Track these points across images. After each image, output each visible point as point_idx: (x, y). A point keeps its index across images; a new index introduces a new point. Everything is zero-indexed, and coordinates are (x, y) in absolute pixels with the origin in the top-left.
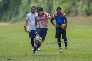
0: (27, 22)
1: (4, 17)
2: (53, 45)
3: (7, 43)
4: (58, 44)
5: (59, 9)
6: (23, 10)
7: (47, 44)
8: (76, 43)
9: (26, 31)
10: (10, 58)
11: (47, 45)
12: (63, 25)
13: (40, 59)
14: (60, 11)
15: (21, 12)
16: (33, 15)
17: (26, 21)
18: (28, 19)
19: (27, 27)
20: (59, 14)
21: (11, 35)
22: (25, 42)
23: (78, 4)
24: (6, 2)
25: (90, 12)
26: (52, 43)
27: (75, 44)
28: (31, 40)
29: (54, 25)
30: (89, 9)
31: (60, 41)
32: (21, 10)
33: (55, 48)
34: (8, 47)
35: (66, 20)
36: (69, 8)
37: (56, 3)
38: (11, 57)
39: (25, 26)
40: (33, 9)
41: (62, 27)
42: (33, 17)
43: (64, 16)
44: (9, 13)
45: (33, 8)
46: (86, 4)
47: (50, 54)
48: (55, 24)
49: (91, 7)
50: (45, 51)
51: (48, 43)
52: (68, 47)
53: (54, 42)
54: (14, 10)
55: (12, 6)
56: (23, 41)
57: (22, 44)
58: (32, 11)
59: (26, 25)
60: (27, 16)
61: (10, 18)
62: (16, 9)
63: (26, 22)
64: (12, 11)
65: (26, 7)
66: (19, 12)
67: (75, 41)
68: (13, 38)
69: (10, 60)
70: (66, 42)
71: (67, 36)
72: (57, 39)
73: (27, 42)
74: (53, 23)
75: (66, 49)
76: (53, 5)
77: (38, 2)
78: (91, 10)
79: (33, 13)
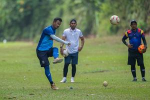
1: (25, 34)
2: (94, 74)
3: (29, 70)
7: (86, 73)
8: (126, 72)
10: (33, 93)
11: (85, 75)
13: (76, 94)
16: (73, 31)
17: (63, 39)
20: (135, 30)
23: (131, 18)
24: (29, 13)
25: (147, 29)
27: (126, 74)
30: (146, 24)
33: (97, 79)
34: (30, 77)
37: (98, 16)
38: (35, 91)
40: (73, 24)
42: (73, 35)
44: (32, 28)
45: (73, 22)
46: (142, 18)
47: (89, 88)
49: (148, 22)
50: (83, 83)
51: (87, 71)
53: (96, 70)
54: (39, 25)
55: (36, 18)
62: (42, 23)
64: (36, 26)
69: (33, 95)
73: (58, 70)
74: (125, 43)
76: (94, 18)
77: (73, 14)
78: (148, 26)
79: (73, 28)
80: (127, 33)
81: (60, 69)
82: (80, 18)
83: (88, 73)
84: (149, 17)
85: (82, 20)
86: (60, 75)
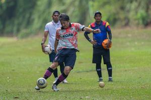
0: (46, 36)
1: (8, 29)
2: (88, 74)
3: (13, 70)
4: (96, 72)
5: (98, 15)
6: (39, 17)
8: (126, 71)
9: (44, 51)
10: (17, 96)
11: (78, 74)
12: (105, 41)
13: (68, 97)
14: (99, 18)
15: (36, 21)
16: (56, 25)
18: (48, 32)
19: (45, 44)
21: (20, 58)
22: (42, 69)
24: (12, 4)
26: (87, 72)
27: (125, 73)
29: (90, 41)
30: (148, 15)
31: (100, 68)
32: (35, 16)
33: (92, 79)
34: (15, 78)
36: (115, 14)
37: (93, 6)
38: (20, 94)
39: (43, 42)
41: (104, 45)
43: (106, 26)
44: (16, 22)
45: (56, 14)
46: (143, 8)
47: (83, 89)
48: (92, 40)
49: (150, 12)
50: (76, 84)
51: (81, 70)
52: (113, 78)
53: (91, 69)
54: (24, 17)
55: (21, 10)
56: (39, 67)
57: (38, 72)
58: (53, 19)
59: (45, 41)
61: (18, 30)
62: (27, 15)
63: (44, 37)
64: (21, 19)
65: (44, 12)
66: (33, 20)
67: (125, 68)
68: (24, 63)
69: (18, 99)
71: (112, 59)
72: (95, 64)
75: (110, 80)
76: (88, 9)
77: (64, 4)
79: (56, 21)
80: (91, 26)
82: (72, 9)
83: (82, 72)
85: (74, 11)
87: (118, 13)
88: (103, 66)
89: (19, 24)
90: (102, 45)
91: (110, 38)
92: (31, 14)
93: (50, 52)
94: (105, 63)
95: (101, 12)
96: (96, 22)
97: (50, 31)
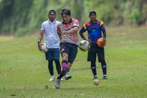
0: (42, 35)
1: (5, 27)
2: (83, 71)
3: (10, 68)
4: (91, 70)
5: (93, 14)
6: (36, 16)
8: (120, 69)
9: (40, 50)
12: (100, 40)
13: (64, 94)
14: (94, 17)
15: (33, 20)
16: (52, 23)
17: (41, 33)
18: (44, 31)
19: (42, 43)
20: (93, 22)
21: (16, 56)
22: (39, 67)
23: (124, 7)
24: (9, 3)
25: (142, 19)
26: (83, 70)
27: (119, 71)
28: (48, 64)
30: (142, 14)
31: (95, 66)
32: (32, 15)
33: (87, 76)
34: (12, 75)
35: (104, 32)
36: (109, 13)
37: (88, 5)
38: (17, 91)
39: (39, 41)
40: (51, 15)
41: (98, 44)
42: (52, 27)
43: (101, 25)
44: (13, 21)
45: (52, 13)
46: (137, 7)
47: (78, 87)
48: (87, 39)
49: (144, 11)
51: (76, 68)
52: (107, 75)
53: (85, 67)
54: (21, 16)
55: (18, 9)
56: (36, 65)
57: (34, 70)
58: (49, 18)
59: (41, 40)
60: (42, 25)
61: (15, 29)
62: (24, 14)
63: (40, 36)
64: (18, 18)
65: (40, 11)
66: (30, 19)
67: (119, 66)
68: (20, 61)
69: (15, 96)
70: (104, 67)
71: (106, 57)
72: (90, 62)
73: (42, 67)
75: (105, 78)
76: (83, 8)
77: (59, 3)
78: (144, 16)
79: (52, 20)
80: (86, 25)
81: (45, 66)
83: (77, 70)
84: (145, 6)
86: (46, 73)
87: (112, 12)
88: (98, 64)
89: (16, 23)
90: (96, 44)
91: (105, 36)
92: (27, 13)
93: (47, 50)
94: (99, 61)
95: (96, 12)
96: (91, 20)
97: (46, 30)
